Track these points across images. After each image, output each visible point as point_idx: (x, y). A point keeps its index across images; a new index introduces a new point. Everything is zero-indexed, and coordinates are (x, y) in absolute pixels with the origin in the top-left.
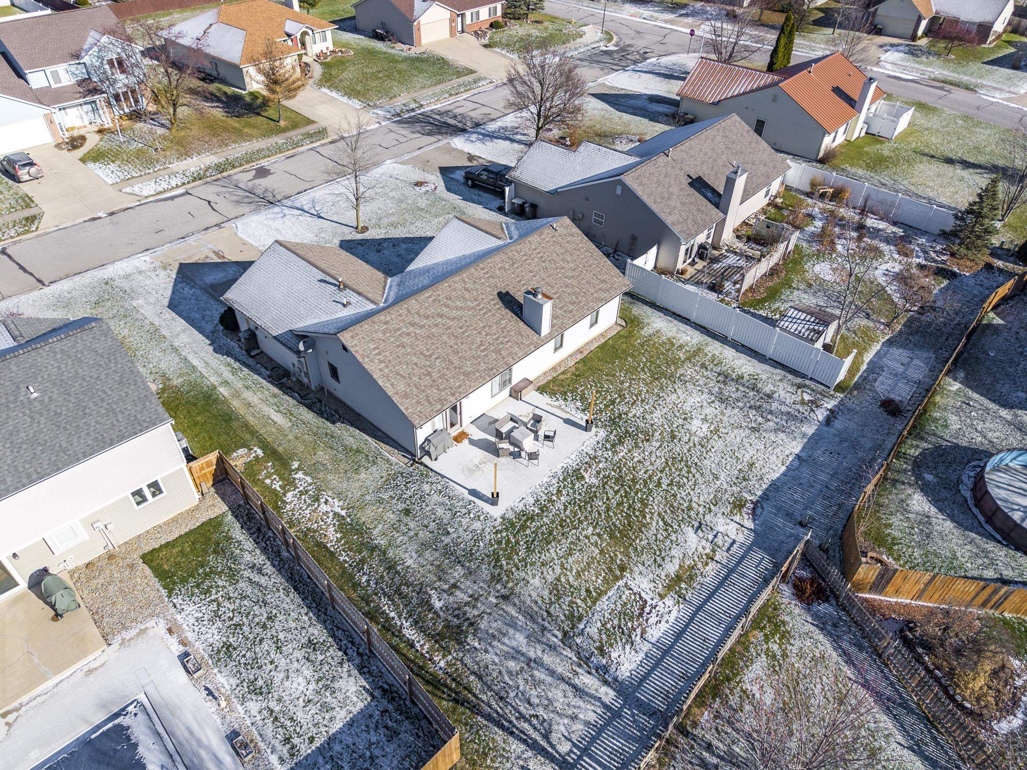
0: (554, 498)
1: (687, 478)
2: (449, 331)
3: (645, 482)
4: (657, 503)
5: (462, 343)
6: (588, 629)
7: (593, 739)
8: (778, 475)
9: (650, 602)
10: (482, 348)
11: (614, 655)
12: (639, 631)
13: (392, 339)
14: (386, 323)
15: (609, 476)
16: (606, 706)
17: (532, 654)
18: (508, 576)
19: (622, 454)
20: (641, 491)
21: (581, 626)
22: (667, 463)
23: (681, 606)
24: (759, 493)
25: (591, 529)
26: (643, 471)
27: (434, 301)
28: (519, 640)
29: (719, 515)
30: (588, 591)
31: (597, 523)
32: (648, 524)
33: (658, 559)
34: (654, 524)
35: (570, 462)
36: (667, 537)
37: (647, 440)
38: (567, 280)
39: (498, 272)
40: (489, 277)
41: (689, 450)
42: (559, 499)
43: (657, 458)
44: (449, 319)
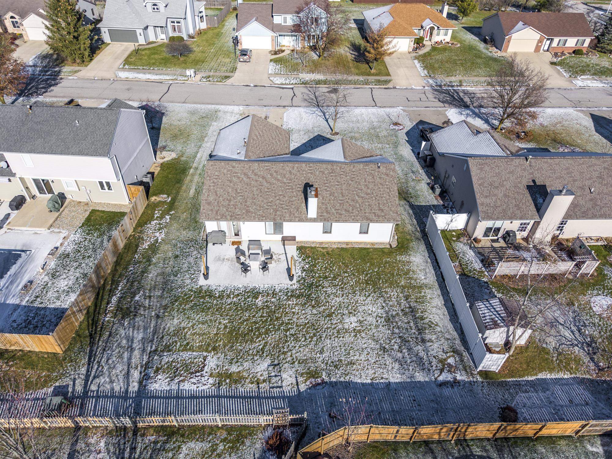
0: (232, 296)
1: (306, 339)
2: (261, 187)
3: (283, 323)
4: (272, 338)
5: (261, 196)
6: (165, 357)
7: (106, 397)
8: (359, 381)
9: (204, 372)
10: (269, 204)
11: (159, 377)
12: (182, 378)
13: (229, 176)
15: (269, 307)
16: (127, 391)
17: (134, 345)
18: (170, 310)
19: (290, 303)
20: (274, 325)
21: (165, 354)
22: (306, 324)
23: (213, 388)
24: (333, 380)
25: (227, 321)
26: (288, 318)
28: (139, 336)
29: (294, 370)
30: (188, 344)
31: (232, 322)
32: (255, 342)
33: (235, 360)
34: (257, 345)
35: (262, 286)
36: (253, 355)
37: (313, 307)
38: (357, 197)
39: (317, 173)
40: (310, 173)
41: (328, 328)
42: (233, 298)
43: (304, 318)
44: (266, 181)
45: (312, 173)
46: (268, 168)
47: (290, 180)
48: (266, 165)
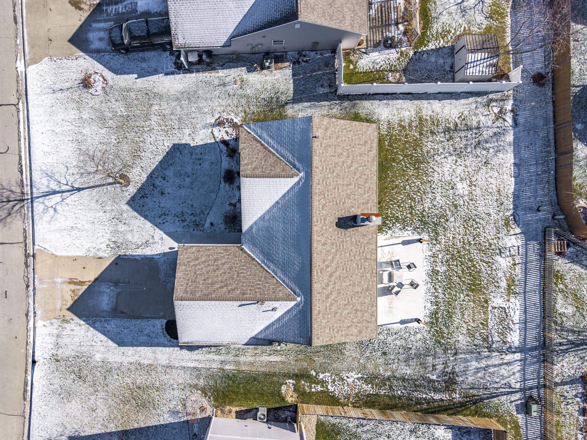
0: (436, 294)
1: (478, 228)
2: (342, 278)
3: (463, 247)
4: (476, 256)
5: (351, 277)
6: (494, 339)
7: (524, 374)
9: (506, 307)
10: (360, 267)
11: (509, 340)
12: (511, 322)
13: (329, 316)
14: (319, 312)
15: (448, 260)
16: (520, 360)
17: (483, 366)
18: (449, 345)
19: (443, 241)
20: (465, 254)
21: (490, 339)
22: (465, 228)
23: (518, 298)
25: (462, 295)
26: (458, 242)
27: (321, 272)
28: (474, 364)
29: (504, 237)
30: (482, 324)
31: (462, 290)
32: (480, 270)
33: (495, 284)
34: (483, 268)
35: (426, 268)
36: (492, 270)
37: (447, 220)
38: (352, 169)
39: (324, 212)
40: (324, 221)
41: (468, 209)
42: (439, 293)
43: (459, 228)
44: (335, 272)
45: (325, 219)
46: (319, 271)
47: (333, 244)
48: (315, 273)
